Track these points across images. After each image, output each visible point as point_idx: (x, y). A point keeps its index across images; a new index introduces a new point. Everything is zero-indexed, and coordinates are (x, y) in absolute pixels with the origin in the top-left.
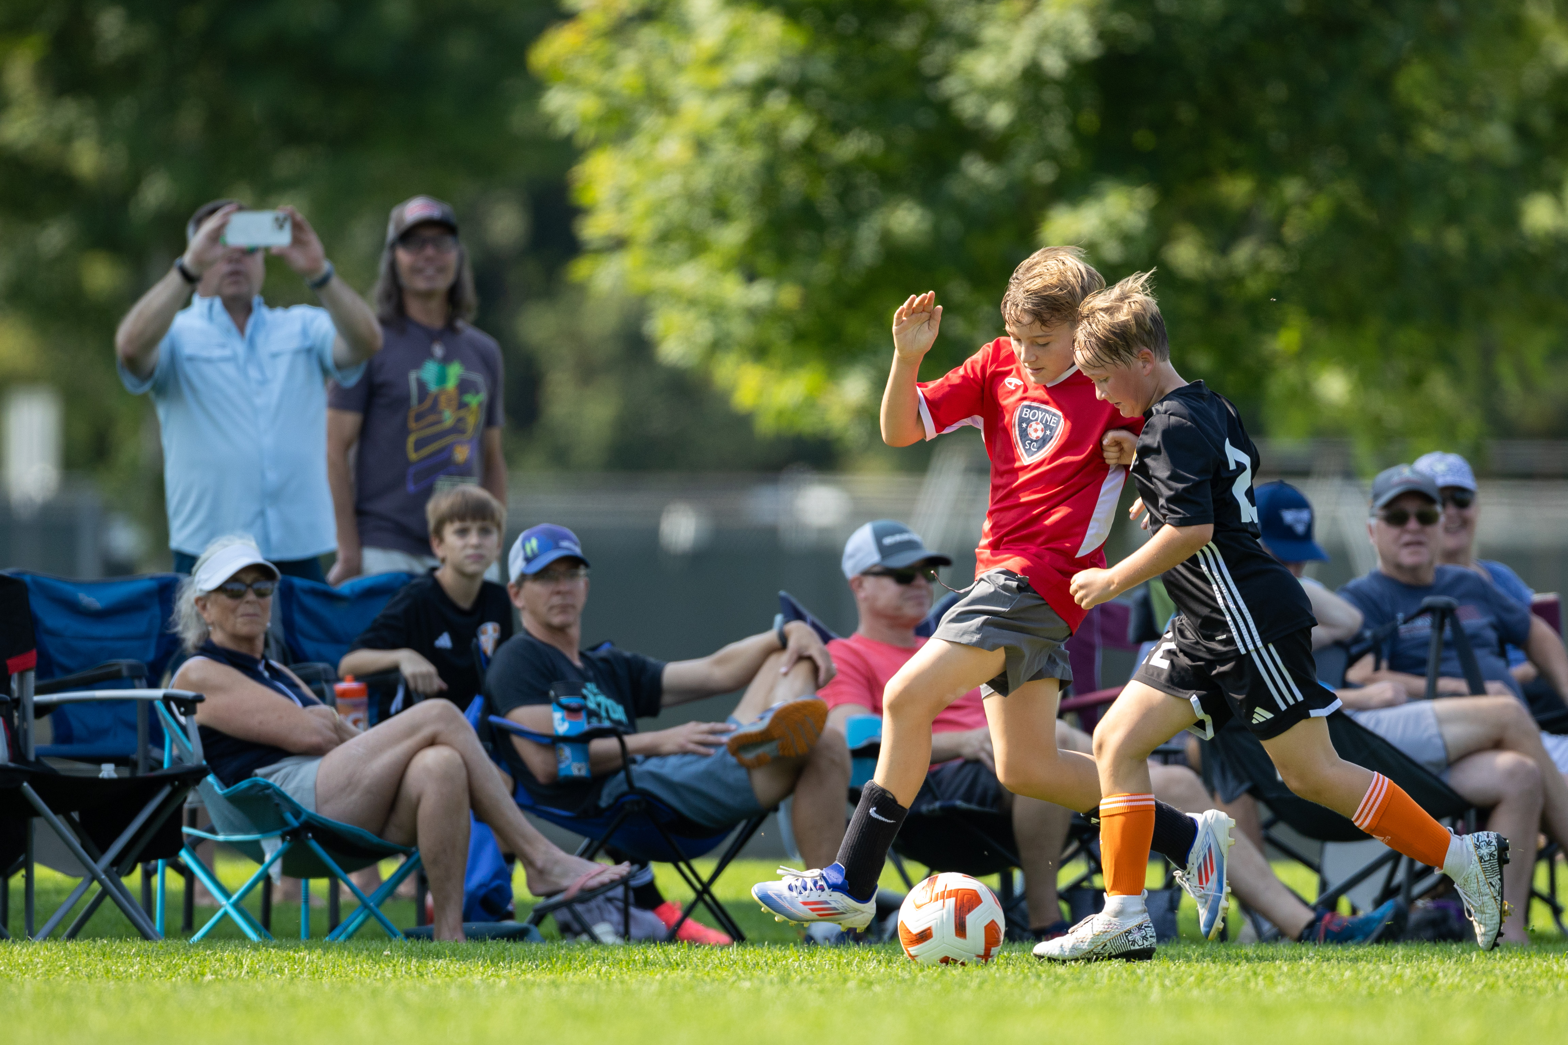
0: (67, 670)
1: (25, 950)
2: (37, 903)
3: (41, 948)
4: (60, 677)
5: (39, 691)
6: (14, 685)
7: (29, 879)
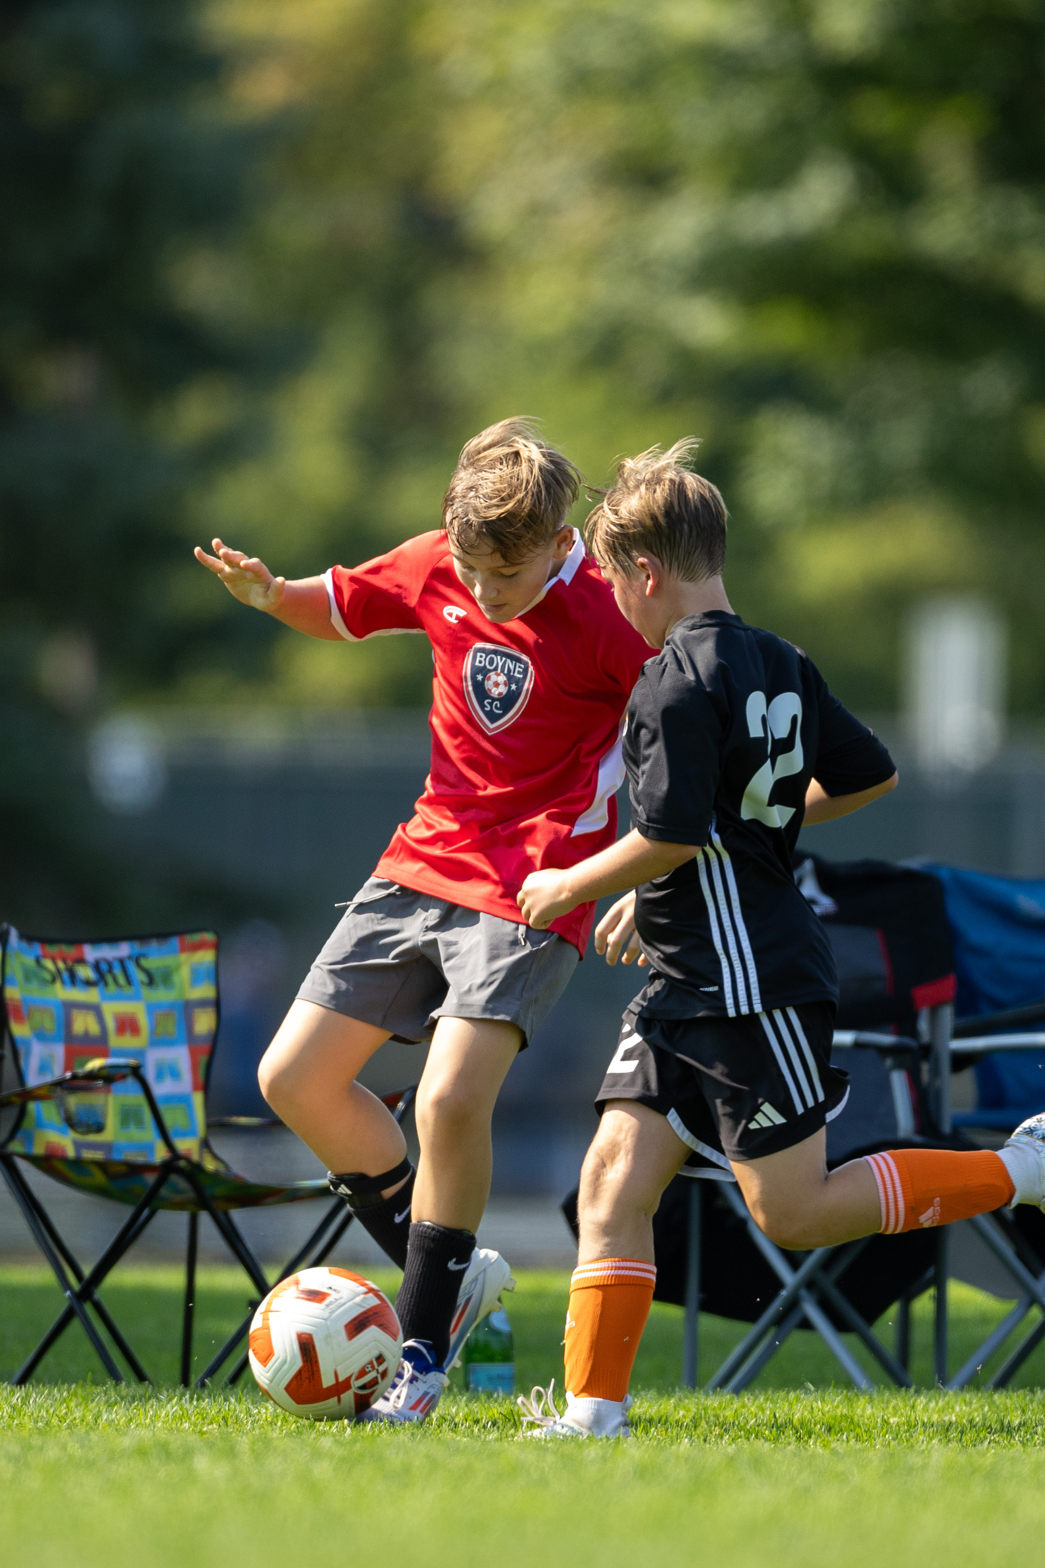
0: (999, 1005)
1: (932, 1405)
2: (953, 1336)
3: (956, 1401)
4: (988, 1014)
5: (959, 1033)
6: (923, 1025)
7: (941, 1301)
